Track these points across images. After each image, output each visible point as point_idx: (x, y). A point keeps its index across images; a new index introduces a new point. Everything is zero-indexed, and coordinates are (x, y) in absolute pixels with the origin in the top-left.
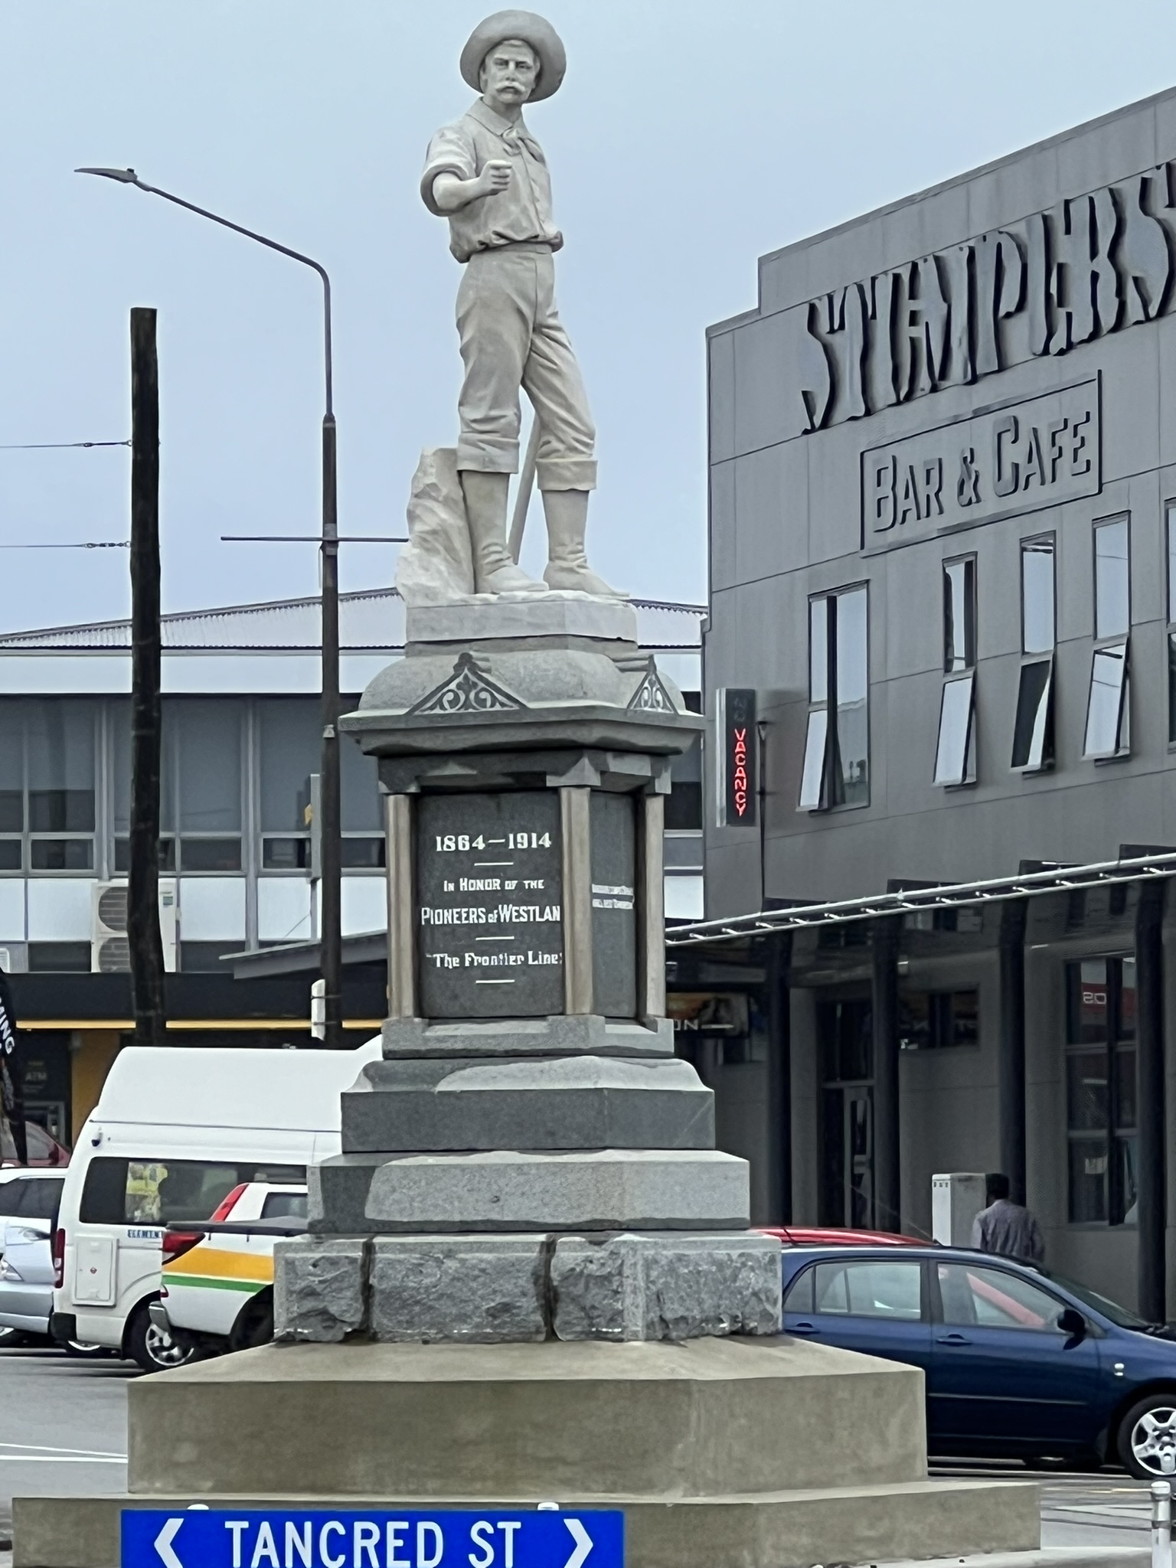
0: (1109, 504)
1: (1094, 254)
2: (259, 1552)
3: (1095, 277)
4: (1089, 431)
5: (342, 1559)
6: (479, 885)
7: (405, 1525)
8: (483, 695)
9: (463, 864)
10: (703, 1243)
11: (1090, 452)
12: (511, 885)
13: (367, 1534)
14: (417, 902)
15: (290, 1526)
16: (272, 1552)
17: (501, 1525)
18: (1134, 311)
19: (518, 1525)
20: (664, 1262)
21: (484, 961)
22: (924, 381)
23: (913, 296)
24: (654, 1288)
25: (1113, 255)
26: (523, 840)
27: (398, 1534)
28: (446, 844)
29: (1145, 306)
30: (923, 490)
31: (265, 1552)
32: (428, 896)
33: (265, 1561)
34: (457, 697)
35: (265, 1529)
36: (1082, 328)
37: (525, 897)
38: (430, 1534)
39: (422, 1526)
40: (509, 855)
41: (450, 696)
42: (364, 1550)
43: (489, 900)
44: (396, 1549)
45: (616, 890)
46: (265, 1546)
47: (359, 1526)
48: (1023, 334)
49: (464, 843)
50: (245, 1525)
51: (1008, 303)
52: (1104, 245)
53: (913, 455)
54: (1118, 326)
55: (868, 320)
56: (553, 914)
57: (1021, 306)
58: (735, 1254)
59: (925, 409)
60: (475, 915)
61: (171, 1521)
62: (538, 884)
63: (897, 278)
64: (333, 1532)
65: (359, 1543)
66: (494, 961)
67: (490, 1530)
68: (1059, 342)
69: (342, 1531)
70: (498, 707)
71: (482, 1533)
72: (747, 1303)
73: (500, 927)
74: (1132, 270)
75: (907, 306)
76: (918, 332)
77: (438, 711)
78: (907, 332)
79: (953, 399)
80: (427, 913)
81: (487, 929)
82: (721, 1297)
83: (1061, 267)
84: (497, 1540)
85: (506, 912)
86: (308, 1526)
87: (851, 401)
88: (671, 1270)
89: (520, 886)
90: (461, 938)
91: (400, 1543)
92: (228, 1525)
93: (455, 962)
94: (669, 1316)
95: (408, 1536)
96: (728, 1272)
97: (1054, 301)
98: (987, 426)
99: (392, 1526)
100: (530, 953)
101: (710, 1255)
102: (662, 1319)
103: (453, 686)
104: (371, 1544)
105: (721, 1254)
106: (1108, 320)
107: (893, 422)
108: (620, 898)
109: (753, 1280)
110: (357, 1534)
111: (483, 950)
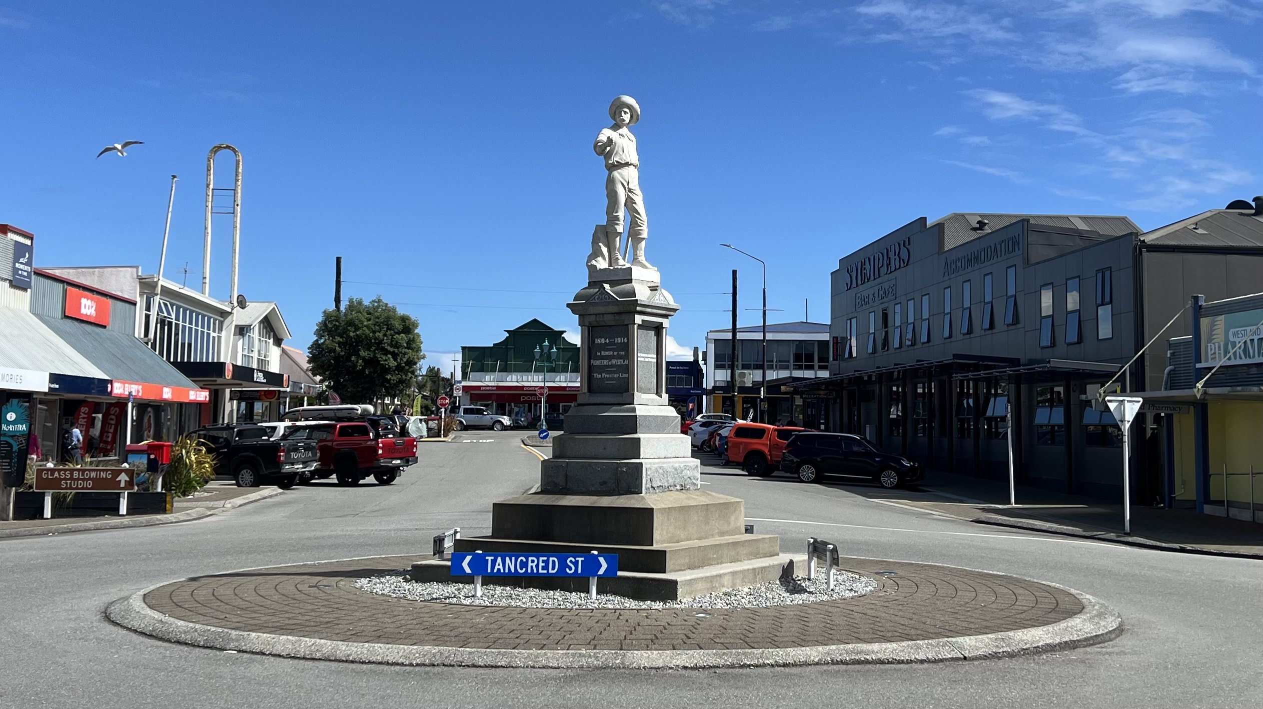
0: (897, 301)
1: (895, 255)
2: (497, 567)
3: (895, 259)
4: (894, 288)
5: (524, 569)
6: (607, 353)
7: (545, 558)
8: (606, 296)
9: (603, 347)
10: (670, 462)
11: (894, 292)
12: (616, 353)
13: (533, 561)
14: (590, 358)
15: (507, 559)
16: (501, 567)
17: (577, 559)
18: (902, 265)
19: (583, 559)
20: (653, 469)
21: (607, 376)
22: (866, 280)
23: (865, 265)
24: (649, 477)
25: (898, 255)
26: (619, 340)
27: (543, 561)
28: (598, 341)
29: (904, 264)
30: (866, 300)
31: (499, 567)
32: (592, 357)
33: (499, 570)
34: (599, 297)
35: (499, 559)
36: (893, 269)
37: (619, 357)
38: (554, 562)
39: (551, 559)
40: (615, 344)
41: (597, 297)
42: (532, 567)
43: (613, 357)
44: (542, 566)
45: (649, 356)
46: (499, 565)
47: (530, 559)
48: (884, 270)
49: (603, 341)
50: (493, 558)
51: (880, 265)
52: (897, 254)
53: (865, 294)
54: (899, 268)
55: (857, 270)
56: (626, 362)
57: (883, 265)
58: (682, 465)
59: (867, 285)
60: (606, 362)
61: (468, 557)
62: (623, 353)
63: (862, 262)
64: (522, 560)
65: (530, 564)
66: (611, 376)
67: (573, 560)
68: (889, 272)
69: (524, 560)
70: (610, 300)
71: (571, 561)
72: (686, 480)
73: (612, 366)
74: (902, 258)
75: (864, 267)
76: (865, 271)
77: (594, 301)
78: (863, 271)
79: (871, 283)
80: (592, 362)
81: (609, 366)
82: (676, 479)
83: (890, 258)
84: (576, 564)
85: (614, 362)
86: (513, 558)
87: (854, 285)
88: (657, 471)
89: (618, 354)
90: (602, 369)
91: (544, 564)
92: (487, 558)
93: (600, 376)
94: (654, 485)
95: (546, 562)
96: (679, 471)
97: (889, 264)
98: (876, 289)
99: (541, 559)
100: (620, 374)
101: (673, 466)
102: (652, 487)
103: (598, 294)
104: (534, 565)
105: (677, 465)
106: (897, 267)
107: (861, 288)
108: (651, 358)
109: (689, 473)
110: (530, 561)
111: (608, 373)
